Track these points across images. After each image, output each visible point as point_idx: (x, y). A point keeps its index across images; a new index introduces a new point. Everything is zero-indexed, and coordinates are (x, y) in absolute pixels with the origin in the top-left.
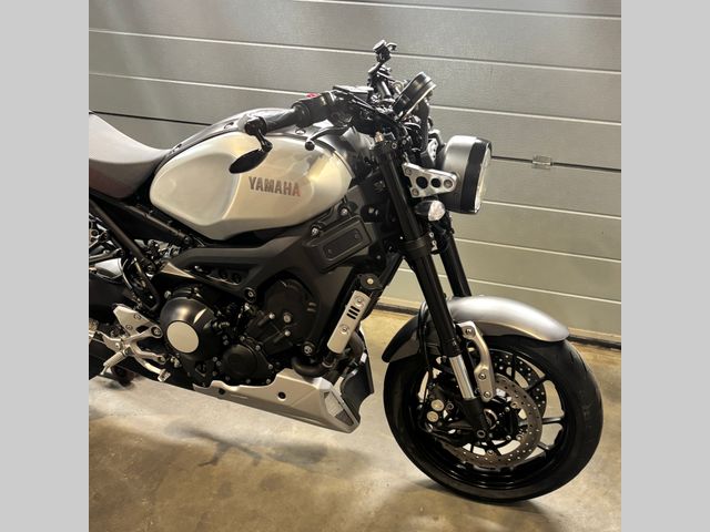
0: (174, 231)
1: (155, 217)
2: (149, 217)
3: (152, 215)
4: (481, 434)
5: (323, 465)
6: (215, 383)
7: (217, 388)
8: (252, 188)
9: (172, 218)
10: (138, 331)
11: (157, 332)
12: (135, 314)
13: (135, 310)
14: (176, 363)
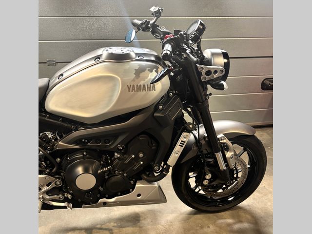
0: (64, 124)
1: (51, 119)
2: (47, 119)
3: (49, 118)
4: (229, 183)
5: (143, 222)
6: (101, 201)
7: (101, 203)
8: (129, 91)
9: (61, 117)
10: (48, 185)
11: (58, 183)
12: (46, 177)
13: (45, 175)
14: (69, 196)
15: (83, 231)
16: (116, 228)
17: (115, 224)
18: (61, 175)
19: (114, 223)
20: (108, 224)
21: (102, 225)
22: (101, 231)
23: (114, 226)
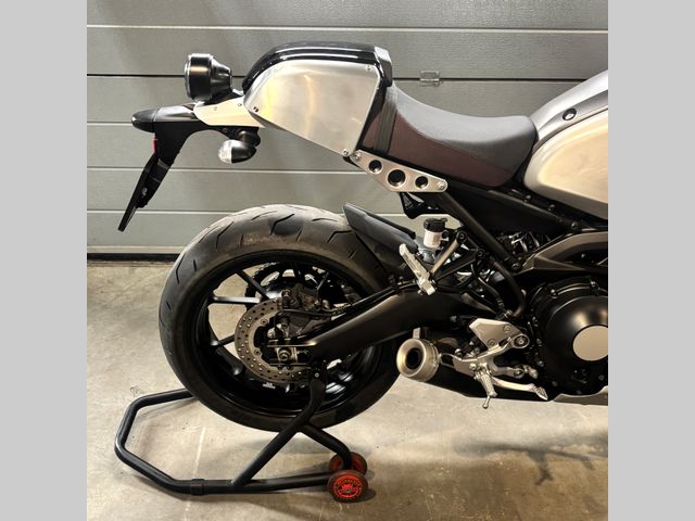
0: (557, 217)
1: (534, 204)
2: (524, 203)
9: (552, 201)
10: (501, 344)
11: (521, 342)
12: (505, 326)
13: (503, 320)
14: (533, 373)
15: (524, 454)
16: (595, 457)
17: (593, 449)
18: (527, 326)
19: (590, 445)
20: (575, 446)
21: (562, 446)
22: (563, 458)
23: (590, 453)
